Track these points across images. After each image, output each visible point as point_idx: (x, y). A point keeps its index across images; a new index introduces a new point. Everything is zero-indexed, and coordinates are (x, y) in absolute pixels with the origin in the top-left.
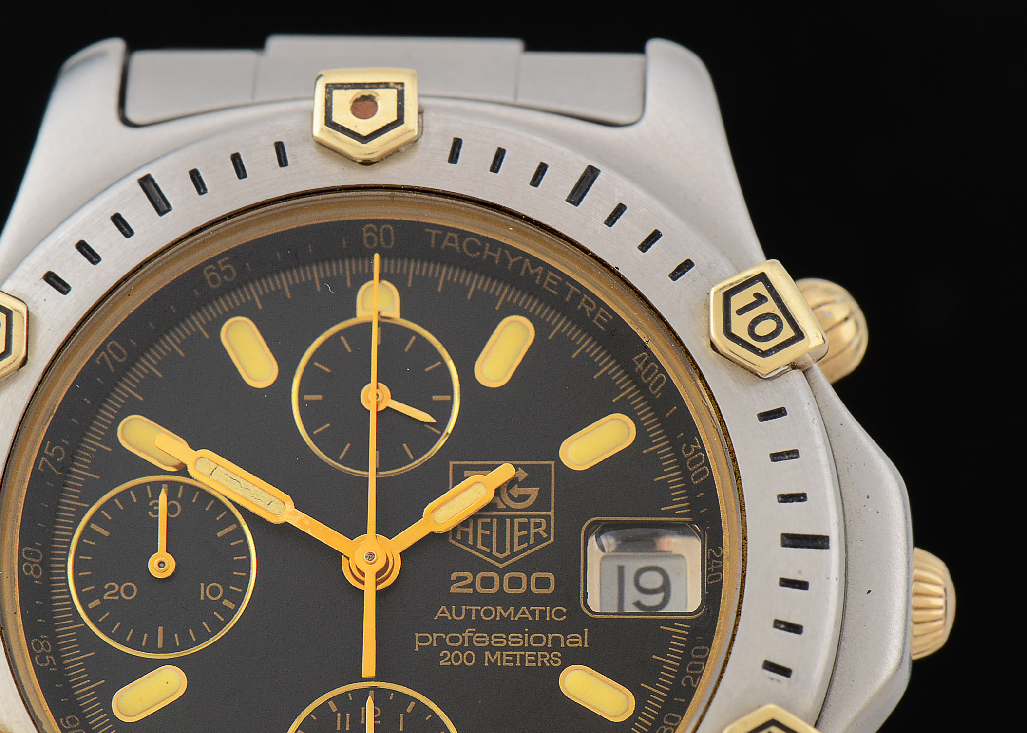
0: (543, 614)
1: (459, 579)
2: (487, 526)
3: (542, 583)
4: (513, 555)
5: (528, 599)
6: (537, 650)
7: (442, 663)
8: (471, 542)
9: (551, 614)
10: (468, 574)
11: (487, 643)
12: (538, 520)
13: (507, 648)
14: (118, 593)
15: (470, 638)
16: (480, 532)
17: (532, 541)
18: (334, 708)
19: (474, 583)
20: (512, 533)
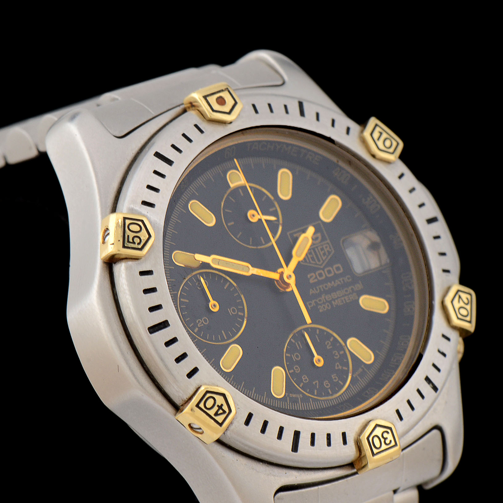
0: (343, 280)
1: (311, 277)
3: (338, 269)
4: (324, 261)
5: (336, 277)
6: (348, 295)
7: (321, 311)
9: (346, 279)
10: (313, 274)
11: (331, 298)
13: (338, 298)
14: (202, 323)
15: (325, 298)
16: (309, 256)
17: (327, 254)
18: (293, 341)
19: (316, 276)
20: (320, 253)
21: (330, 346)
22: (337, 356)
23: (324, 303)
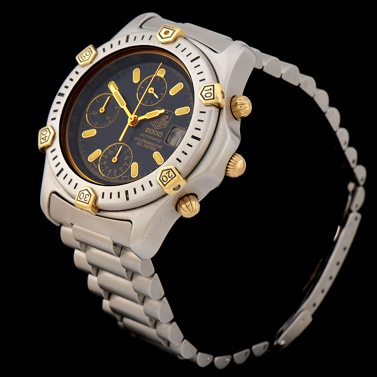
0: (157, 140)
1: (148, 129)
2: (157, 121)
3: (160, 134)
4: (158, 128)
5: (156, 137)
6: (153, 147)
7: (137, 144)
8: (153, 123)
11: (146, 142)
12: (165, 122)
13: (149, 145)
14: (94, 113)
15: (144, 141)
16: (155, 121)
17: (163, 126)
18: (116, 146)
19: (150, 131)
20: (160, 123)
21: (126, 159)
22: (125, 165)
23: (141, 142)
